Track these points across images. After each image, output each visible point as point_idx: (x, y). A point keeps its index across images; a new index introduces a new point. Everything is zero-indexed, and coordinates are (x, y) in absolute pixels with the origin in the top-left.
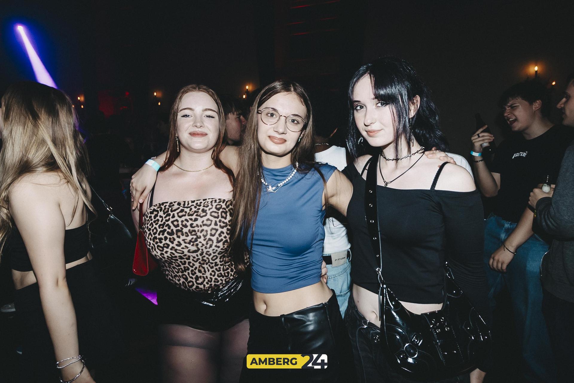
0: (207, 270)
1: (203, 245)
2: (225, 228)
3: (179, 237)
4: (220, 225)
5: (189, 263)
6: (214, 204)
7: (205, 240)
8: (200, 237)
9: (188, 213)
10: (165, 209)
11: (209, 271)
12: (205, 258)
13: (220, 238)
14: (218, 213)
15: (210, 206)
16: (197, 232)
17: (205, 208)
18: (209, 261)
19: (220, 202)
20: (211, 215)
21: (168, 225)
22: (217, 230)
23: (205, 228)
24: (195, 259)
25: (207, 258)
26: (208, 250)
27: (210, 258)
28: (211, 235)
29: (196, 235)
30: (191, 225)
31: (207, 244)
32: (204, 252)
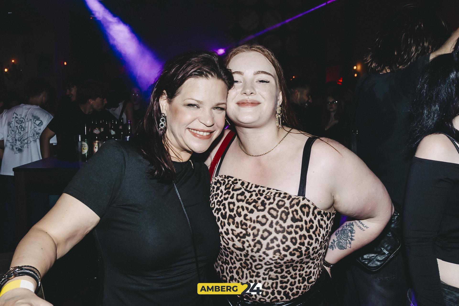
0: (245, 276)
1: (250, 246)
2: (280, 234)
3: (229, 224)
4: (276, 229)
5: (231, 258)
6: (277, 199)
7: (253, 240)
8: (249, 235)
9: (247, 199)
10: (228, 184)
11: (247, 278)
12: (248, 262)
13: (271, 245)
14: (278, 211)
15: (272, 200)
16: (248, 227)
17: (265, 200)
18: (251, 267)
19: (284, 197)
20: (269, 212)
21: (224, 205)
22: (270, 233)
23: (258, 226)
24: (238, 258)
25: (251, 263)
26: (254, 254)
27: (254, 264)
28: (262, 237)
29: (246, 229)
30: (246, 215)
31: (255, 246)
32: (248, 255)
